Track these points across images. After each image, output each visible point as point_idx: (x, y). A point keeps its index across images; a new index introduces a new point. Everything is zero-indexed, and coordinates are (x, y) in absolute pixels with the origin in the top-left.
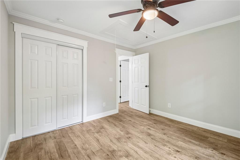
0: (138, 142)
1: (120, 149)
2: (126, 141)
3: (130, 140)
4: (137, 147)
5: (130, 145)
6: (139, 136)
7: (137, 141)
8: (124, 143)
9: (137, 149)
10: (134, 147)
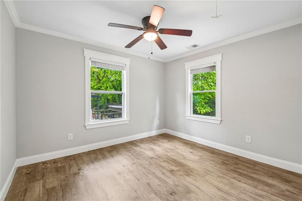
0: (159, 185)
1: (182, 177)
2: (177, 187)
3: (171, 188)
4: (162, 178)
5: (170, 181)
6: (155, 196)
7: (161, 187)
8: (179, 184)
9: (162, 177)
10: (165, 179)
